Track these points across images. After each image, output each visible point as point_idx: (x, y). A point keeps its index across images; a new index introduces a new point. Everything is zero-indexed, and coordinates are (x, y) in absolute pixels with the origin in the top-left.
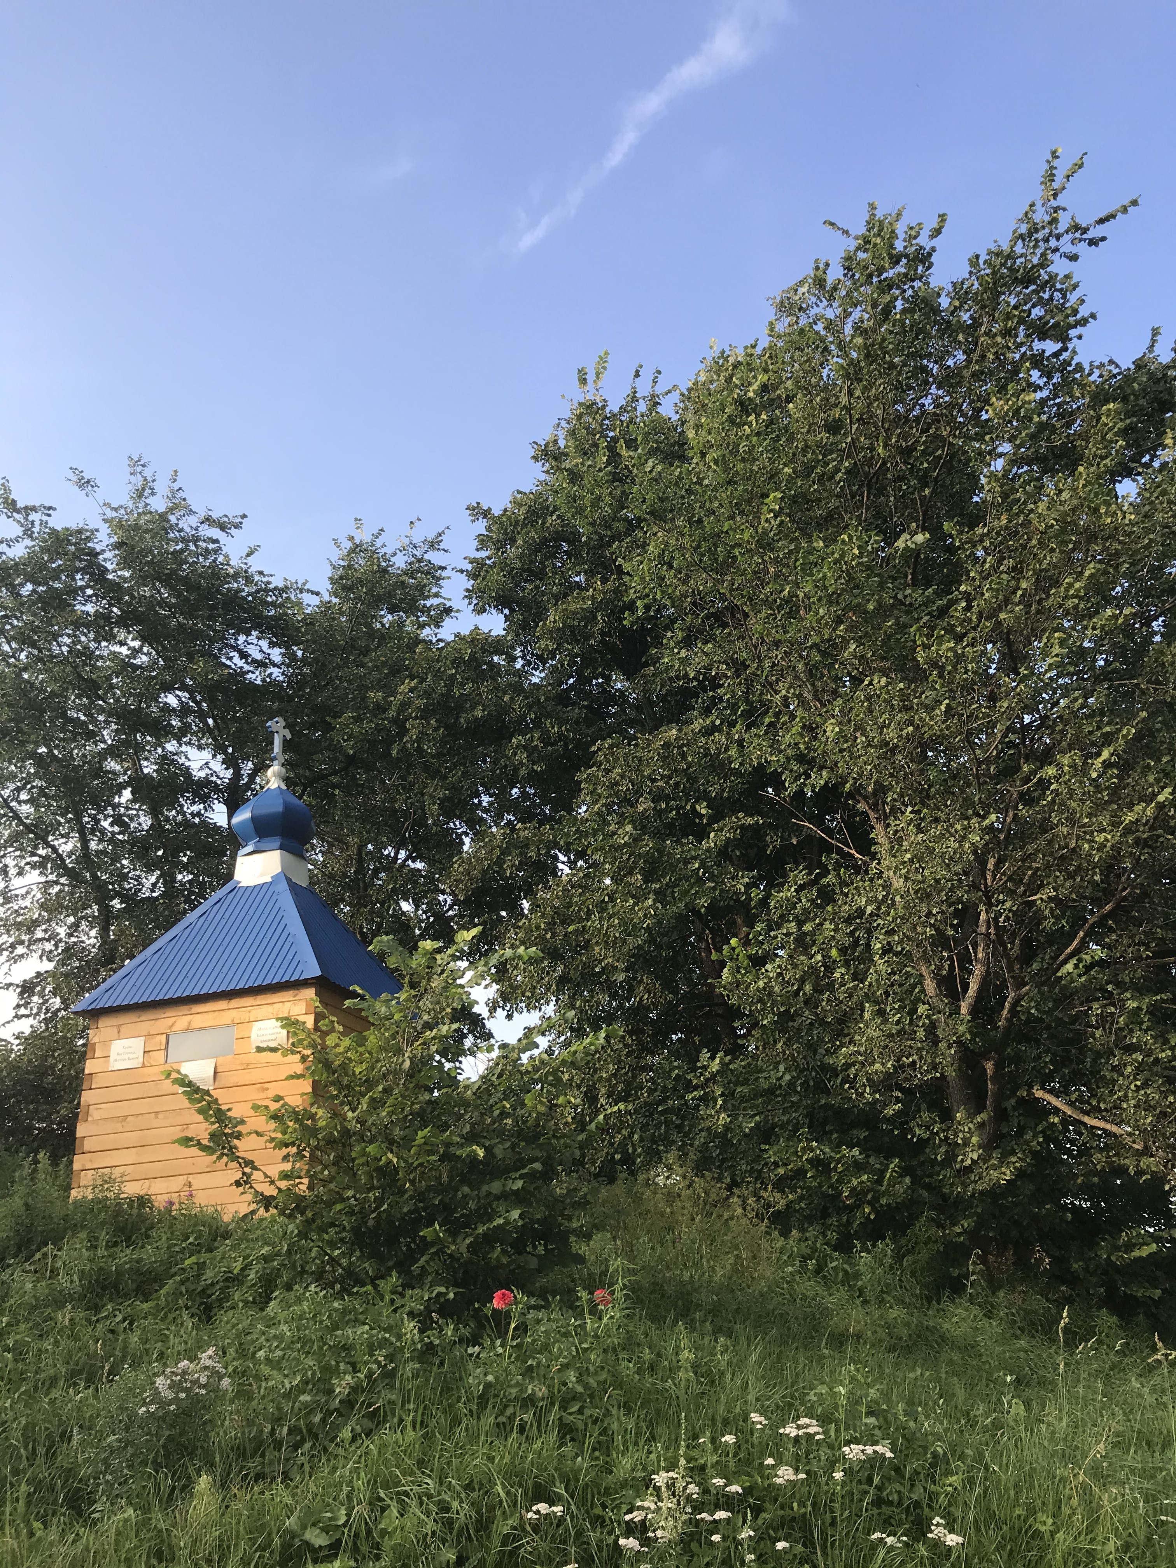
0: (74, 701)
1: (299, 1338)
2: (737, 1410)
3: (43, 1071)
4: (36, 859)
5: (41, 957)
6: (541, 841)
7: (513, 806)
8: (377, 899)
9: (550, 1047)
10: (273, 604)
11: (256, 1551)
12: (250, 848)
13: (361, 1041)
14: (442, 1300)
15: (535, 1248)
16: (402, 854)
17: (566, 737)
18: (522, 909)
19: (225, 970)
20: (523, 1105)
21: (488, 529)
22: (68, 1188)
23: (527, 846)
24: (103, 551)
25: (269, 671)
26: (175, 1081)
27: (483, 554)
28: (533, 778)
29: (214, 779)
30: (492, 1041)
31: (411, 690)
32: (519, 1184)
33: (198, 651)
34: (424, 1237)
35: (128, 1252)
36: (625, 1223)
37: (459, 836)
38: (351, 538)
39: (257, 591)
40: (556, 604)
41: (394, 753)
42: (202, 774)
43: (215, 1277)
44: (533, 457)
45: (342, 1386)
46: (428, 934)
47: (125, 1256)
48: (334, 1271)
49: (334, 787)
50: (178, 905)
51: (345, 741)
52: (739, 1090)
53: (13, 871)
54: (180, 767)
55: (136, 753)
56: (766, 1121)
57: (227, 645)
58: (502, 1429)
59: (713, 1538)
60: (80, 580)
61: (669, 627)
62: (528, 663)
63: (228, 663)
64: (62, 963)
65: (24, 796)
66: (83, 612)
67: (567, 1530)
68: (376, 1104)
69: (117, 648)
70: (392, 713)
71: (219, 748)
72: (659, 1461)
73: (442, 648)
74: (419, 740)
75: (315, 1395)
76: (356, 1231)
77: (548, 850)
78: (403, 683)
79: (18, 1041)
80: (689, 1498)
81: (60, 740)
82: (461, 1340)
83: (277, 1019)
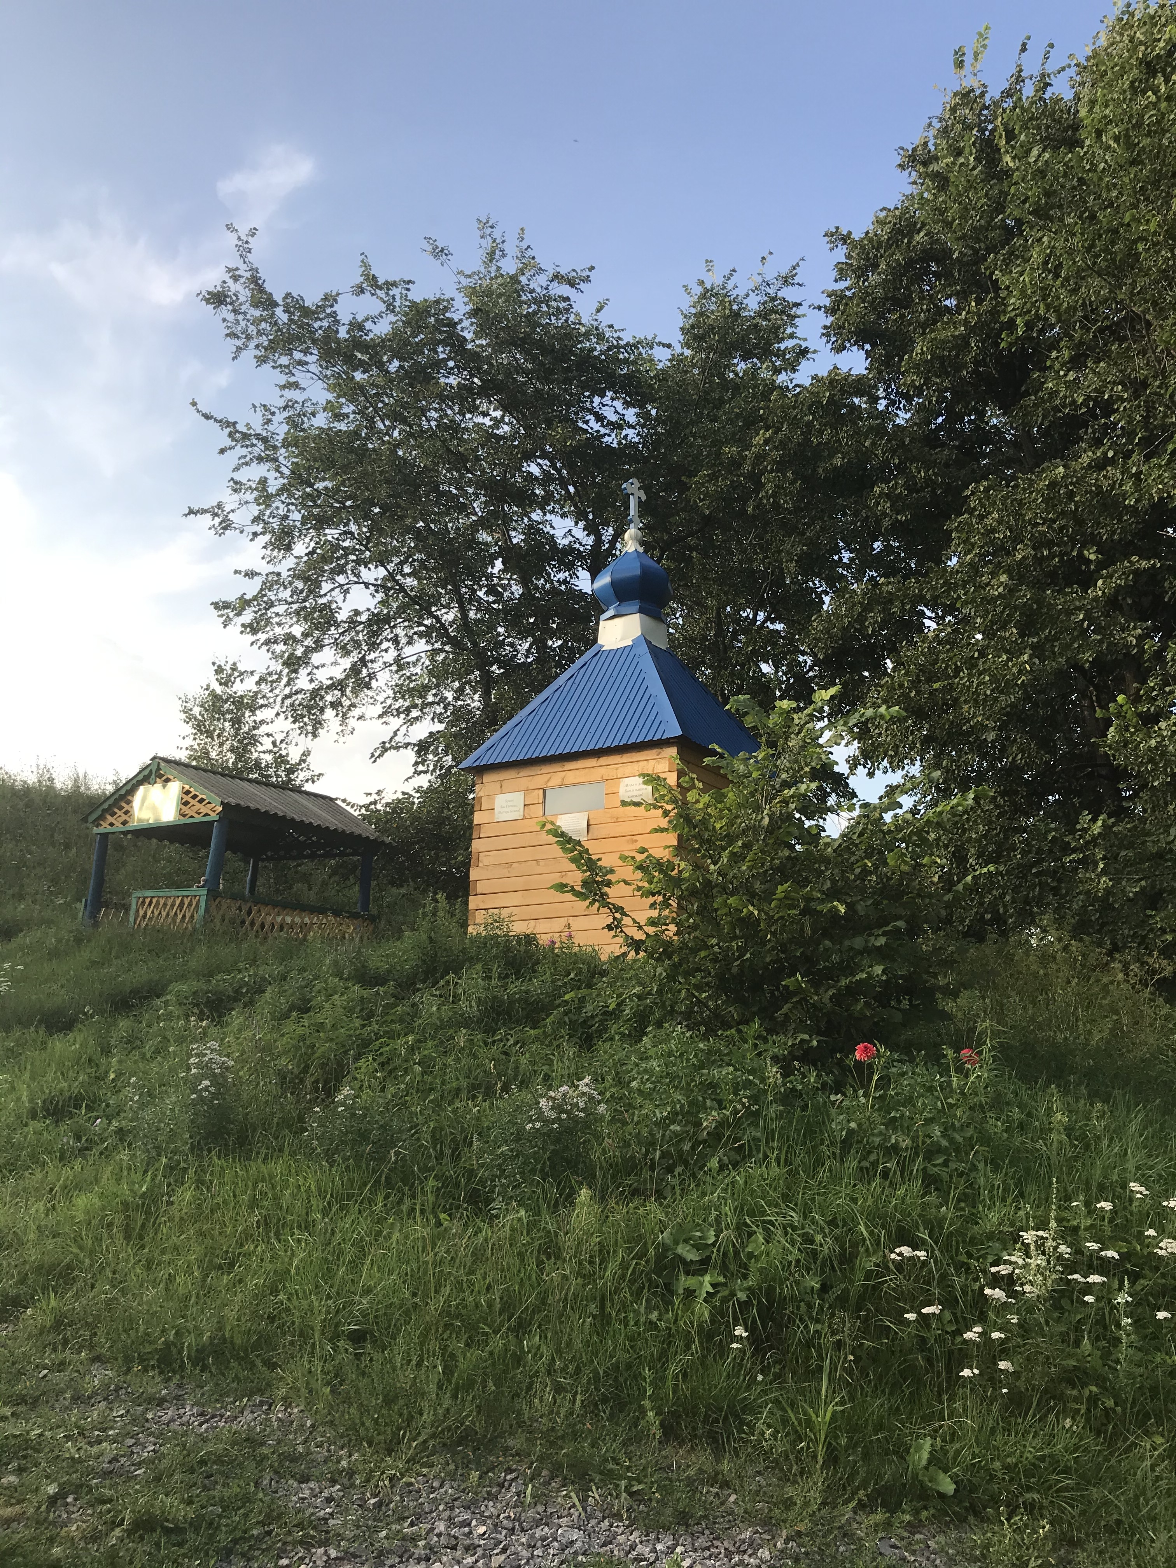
0: (445, 476)
1: (668, 1074)
2: (1115, 1178)
3: (441, 822)
4: (422, 628)
5: (433, 719)
6: (905, 596)
7: (876, 562)
8: (737, 662)
9: (915, 806)
10: (626, 361)
11: (633, 1258)
12: (610, 613)
13: (720, 798)
14: (806, 1046)
15: (899, 1002)
16: (761, 616)
17: (935, 482)
18: (886, 669)
19: (592, 730)
20: (886, 864)
21: (848, 256)
22: (464, 925)
23: (891, 602)
24: (461, 320)
25: (624, 433)
26: (549, 832)
27: (842, 285)
28: (897, 529)
29: (577, 546)
30: (855, 800)
31: (767, 442)
32: (882, 941)
33: (555, 417)
34: (786, 987)
35: (518, 983)
36: (994, 982)
37: (819, 596)
38: (701, 283)
39: (609, 349)
40: (924, 333)
41: (750, 510)
42: (566, 542)
43: (594, 1010)
44: (900, 165)
45: (709, 1120)
46: (789, 695)
47: (514, 987)
48: (702, 1013)
49: (691, 549)
50: (550, 669)
51: (701, 500)
52: (1123, 853)
53: (403, 641)
54: (545, 535)
55: (504, 524)
56: (1153, 886)
57: (583, 408)
58: (865, 1174)
59: (1086, 1298)
60: (442, 352)
61: (1054, 344)
62: (892, 403)
63: (585, 427)
64: (451, 724)
65: (407, 569)
66: (447, 384)
67: (931, 1271)
68: (736, 858)
69: (480, 420)
70: (747, 468)
71: (580, 516)
72: (1028, 1221)
73: (799, 393)
74: (774, 495)
75: (685, 1126)
76: (720, 977)
77: (914, 604)
78: (758, 434)
79: (418, 795)
80: (1060, 1257)
81: (436, 514)
82: (824, 1085)
83: (639, 775)
